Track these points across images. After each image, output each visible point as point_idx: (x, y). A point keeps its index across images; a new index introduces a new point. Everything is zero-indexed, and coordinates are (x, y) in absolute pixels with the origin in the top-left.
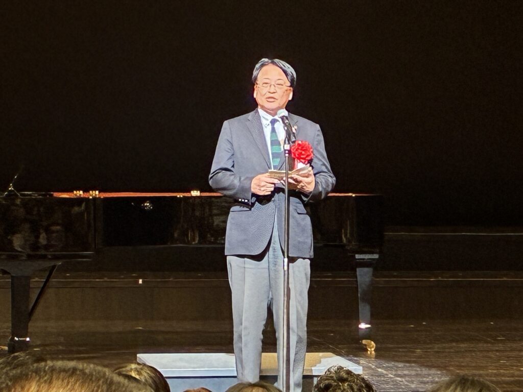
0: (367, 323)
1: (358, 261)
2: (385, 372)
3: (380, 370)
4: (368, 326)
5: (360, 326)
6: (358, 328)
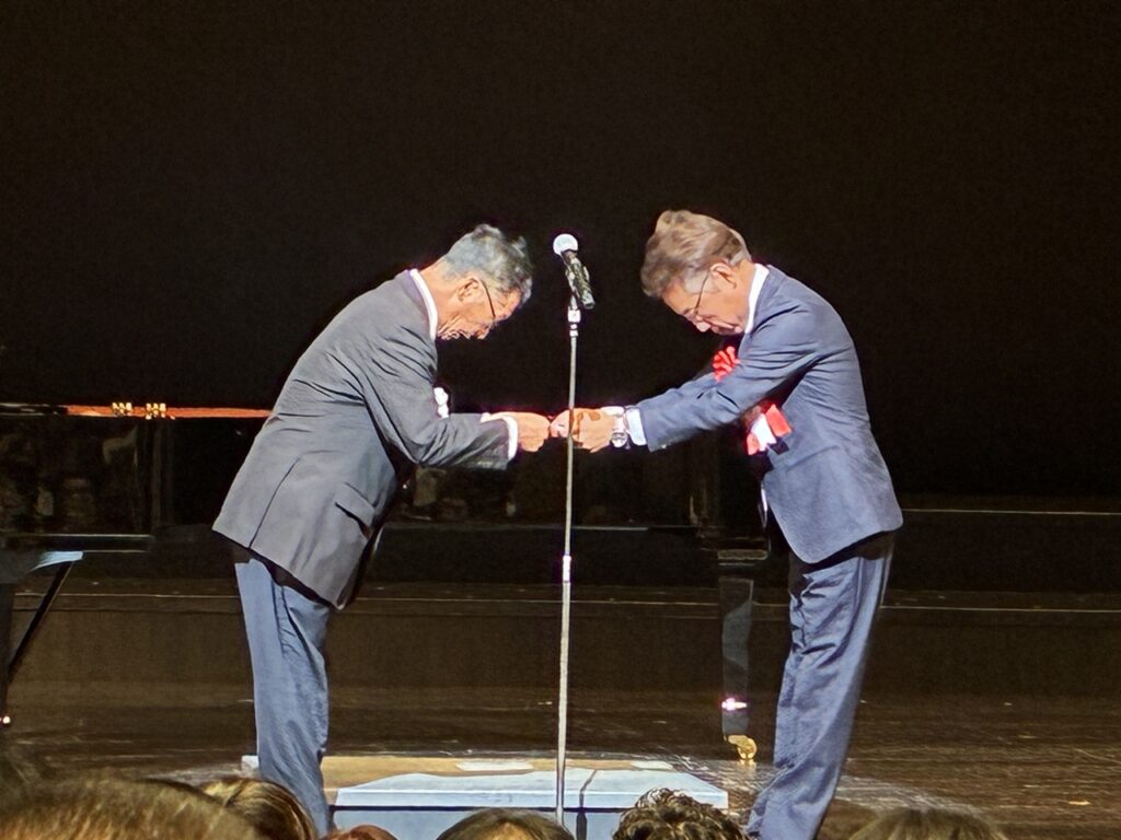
0: (739, 700)
1: (721, 564)
4: (743, 705)
5: (724, 705)
6: (720, 710)
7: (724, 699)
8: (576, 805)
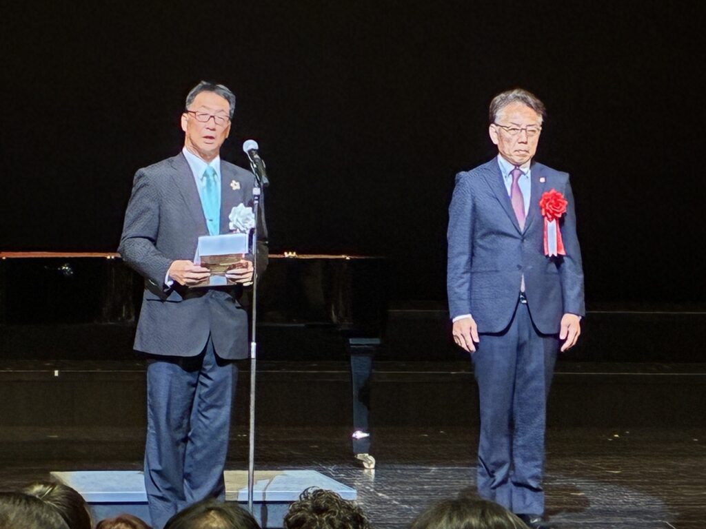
0: (364, 432)
1: (352, 346)
2: (387, 497)
3: (380, 494)
4: (366, 435)
5: (354, 435)
6: (351, 439)
7: (354, 431)
8: (261, 499)
